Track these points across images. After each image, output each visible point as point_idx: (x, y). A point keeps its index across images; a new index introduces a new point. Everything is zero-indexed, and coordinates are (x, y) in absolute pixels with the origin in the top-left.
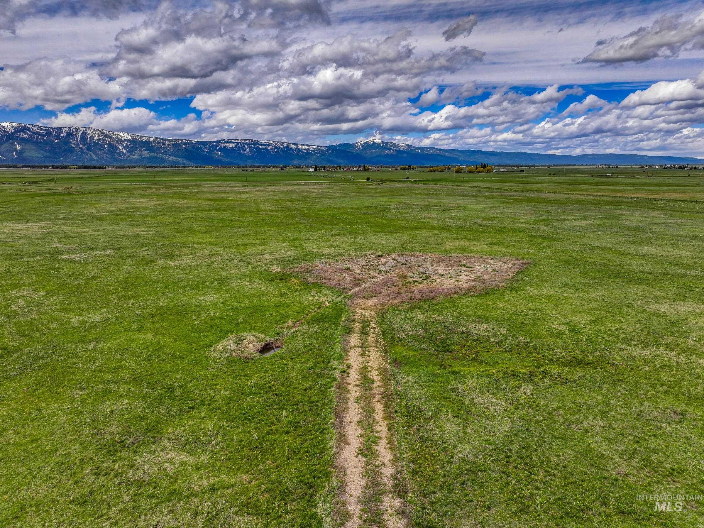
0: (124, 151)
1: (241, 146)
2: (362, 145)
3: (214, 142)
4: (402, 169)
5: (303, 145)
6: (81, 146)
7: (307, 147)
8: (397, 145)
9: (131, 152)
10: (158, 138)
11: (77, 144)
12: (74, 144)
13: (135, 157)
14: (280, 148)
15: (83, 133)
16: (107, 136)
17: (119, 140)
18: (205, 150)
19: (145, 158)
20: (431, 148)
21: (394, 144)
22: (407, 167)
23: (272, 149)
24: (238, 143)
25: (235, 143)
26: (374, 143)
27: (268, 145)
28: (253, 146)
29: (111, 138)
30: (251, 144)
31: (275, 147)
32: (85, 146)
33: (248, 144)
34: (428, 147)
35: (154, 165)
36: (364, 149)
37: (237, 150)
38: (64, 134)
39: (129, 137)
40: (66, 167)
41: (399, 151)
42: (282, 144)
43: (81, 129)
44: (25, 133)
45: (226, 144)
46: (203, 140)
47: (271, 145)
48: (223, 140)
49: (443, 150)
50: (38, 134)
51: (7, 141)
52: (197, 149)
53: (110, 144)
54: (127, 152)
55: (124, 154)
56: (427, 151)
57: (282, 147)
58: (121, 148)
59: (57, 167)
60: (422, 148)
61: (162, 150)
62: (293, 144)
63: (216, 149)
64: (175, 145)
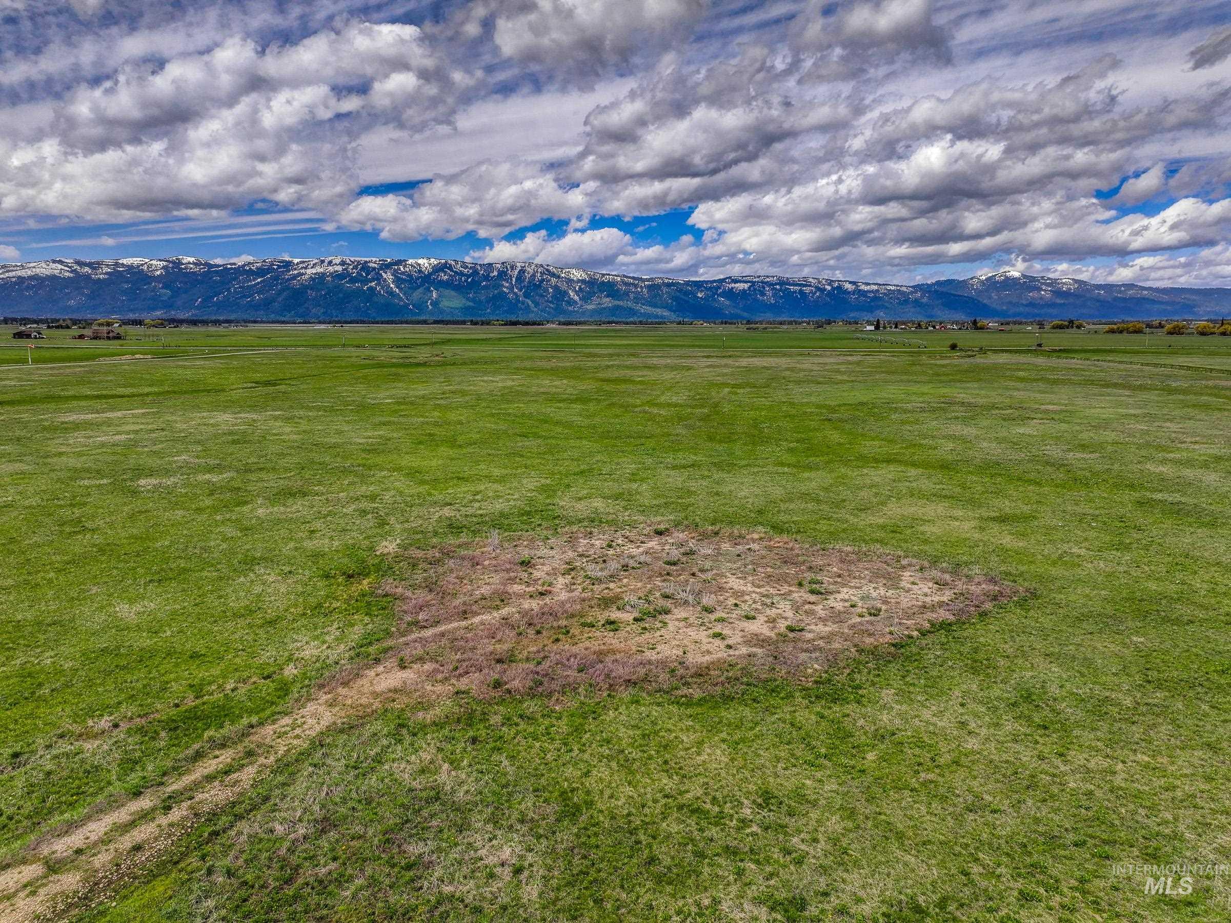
0: (576, 298)
1: (758, 286)
2: (982, 282)
3: (714, 281)
4: (1054, 327)
5: (867, 284)
6: (516, 290)
7: (875, 287)
8: (1054, 282)
9: (586, 299)
10: (627, 277)
11: (511, 288)
12: (507, 288)
13: (590, 307)
14: (825, 290)
15: (519, 272)
16: (553, 275)
17: (570, 281)
18: (700, 295)
19: (605, 308)
20: (1131, 286)
21: (1049, 279)
22: (1066, 323)
23: (811, 292)
24: (753, 283)
25: (749, 282)
26: (1007, 278)
27: (806, 286)
28: (778, 287)
29: (559, 277)
30: (776, 284)
31: (818, 289)
32: (521, 291)
33: (771, 284)
34: (1123, 285)
35: (615, 319)
36: (987, 290)
37: (750, 295)
38: (495, 273)
39: (585, 276)
40: (488, 323)
41: (1058, 293)
42: (830, 282)
43: (518, 265)
44: (445, 273)
45: (733, 285)
46: (701, 279)
47: (810, 286)
48: (730, 278)
49: (1157, 290)
50: (462, 274)
51: (422, 285)
52: (686, 293)
53: (556, 288)
54: (580, 299)
55: (576, 302)
56: (1120, 292)
57: (829, 288)
58: (571, 293)
59: (476, 323)
60: (1109, 287)
61: (632, 296)
62: (850, 283)
63: (716, 294)
64: (654, 288)
